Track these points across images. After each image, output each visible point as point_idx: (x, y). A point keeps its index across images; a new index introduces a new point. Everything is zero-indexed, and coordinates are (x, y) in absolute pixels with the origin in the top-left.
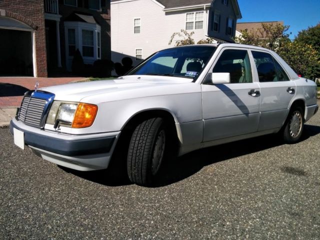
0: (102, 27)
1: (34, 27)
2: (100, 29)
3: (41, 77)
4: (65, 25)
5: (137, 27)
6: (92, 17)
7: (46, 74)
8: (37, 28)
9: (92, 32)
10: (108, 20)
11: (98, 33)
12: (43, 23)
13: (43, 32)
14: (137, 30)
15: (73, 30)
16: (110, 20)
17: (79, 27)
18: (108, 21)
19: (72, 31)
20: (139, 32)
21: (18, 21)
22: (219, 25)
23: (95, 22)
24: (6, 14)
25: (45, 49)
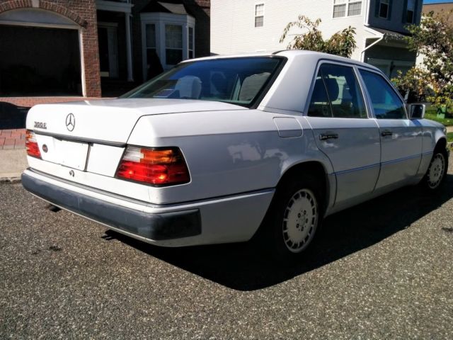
0: (196, 19)
1: (80, 22)
2: (194, 23)
3: (92, 96)
4: (142, 18)
5: (259, 17)
6: (182, 5)
7: (100, 92)
8: (85, 25)
9: (180, 28)
10: (206, 8)
11: (190, 29)
12: (94, 16)
13: (95, 30)
14: (259, 21)
15: (153, 26)
16: (209, 8)
17: (161, 20)
18: (205, 10)
19: (151, 27)
20: (262, 25)
21: (59, 14)
22: (390, 7)
23: (185, 12)
24: (40, 5)
25: (97, 55)
